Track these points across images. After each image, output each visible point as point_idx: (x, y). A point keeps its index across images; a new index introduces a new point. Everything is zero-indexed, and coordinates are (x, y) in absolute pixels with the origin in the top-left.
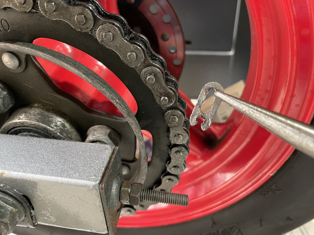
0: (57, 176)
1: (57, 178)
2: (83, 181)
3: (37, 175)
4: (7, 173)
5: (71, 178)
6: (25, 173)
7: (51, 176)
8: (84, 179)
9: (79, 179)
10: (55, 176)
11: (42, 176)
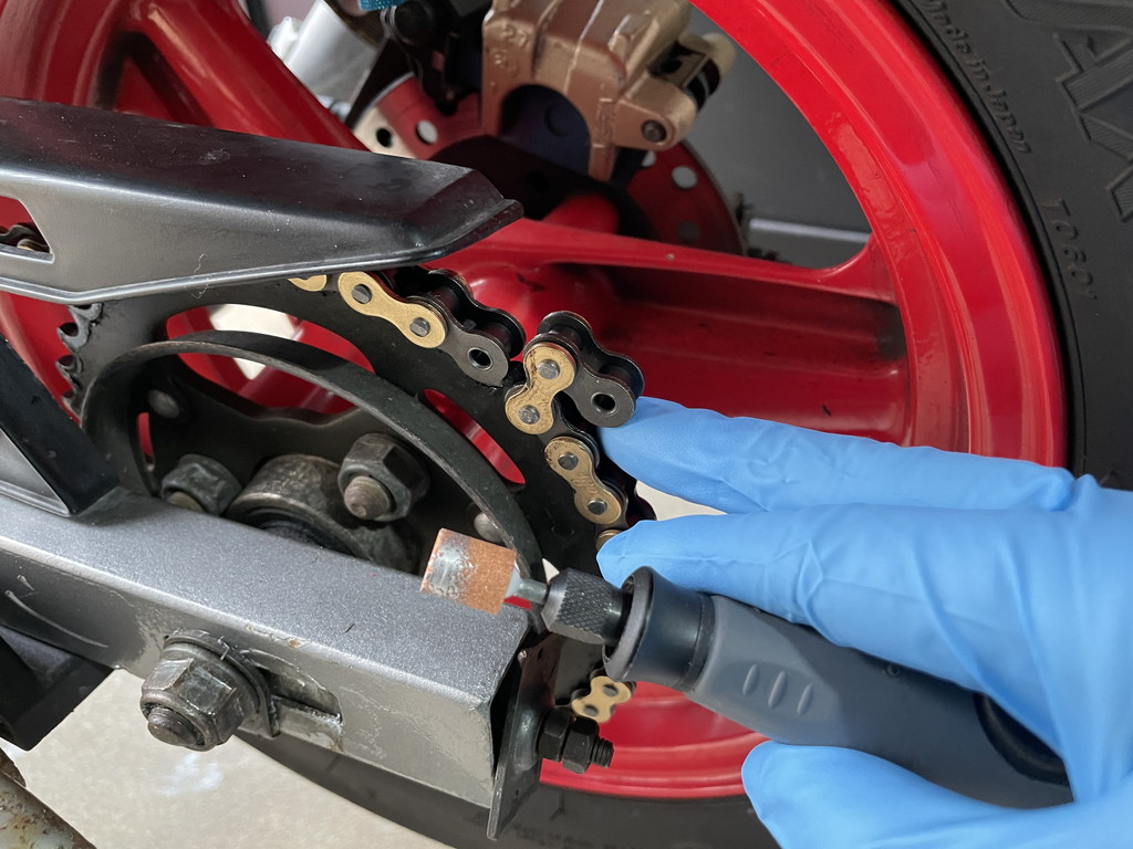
0: (406, 669)
1: (404, 674)
2: (457, 691)
3: (363, 660)
4: (303, 643)
5: (434, 680)
6: (341, 649)
7: (393, 666)
8: (460, 688)
9: (449, 685)
10: (400, 668)
11: (374, 664)
